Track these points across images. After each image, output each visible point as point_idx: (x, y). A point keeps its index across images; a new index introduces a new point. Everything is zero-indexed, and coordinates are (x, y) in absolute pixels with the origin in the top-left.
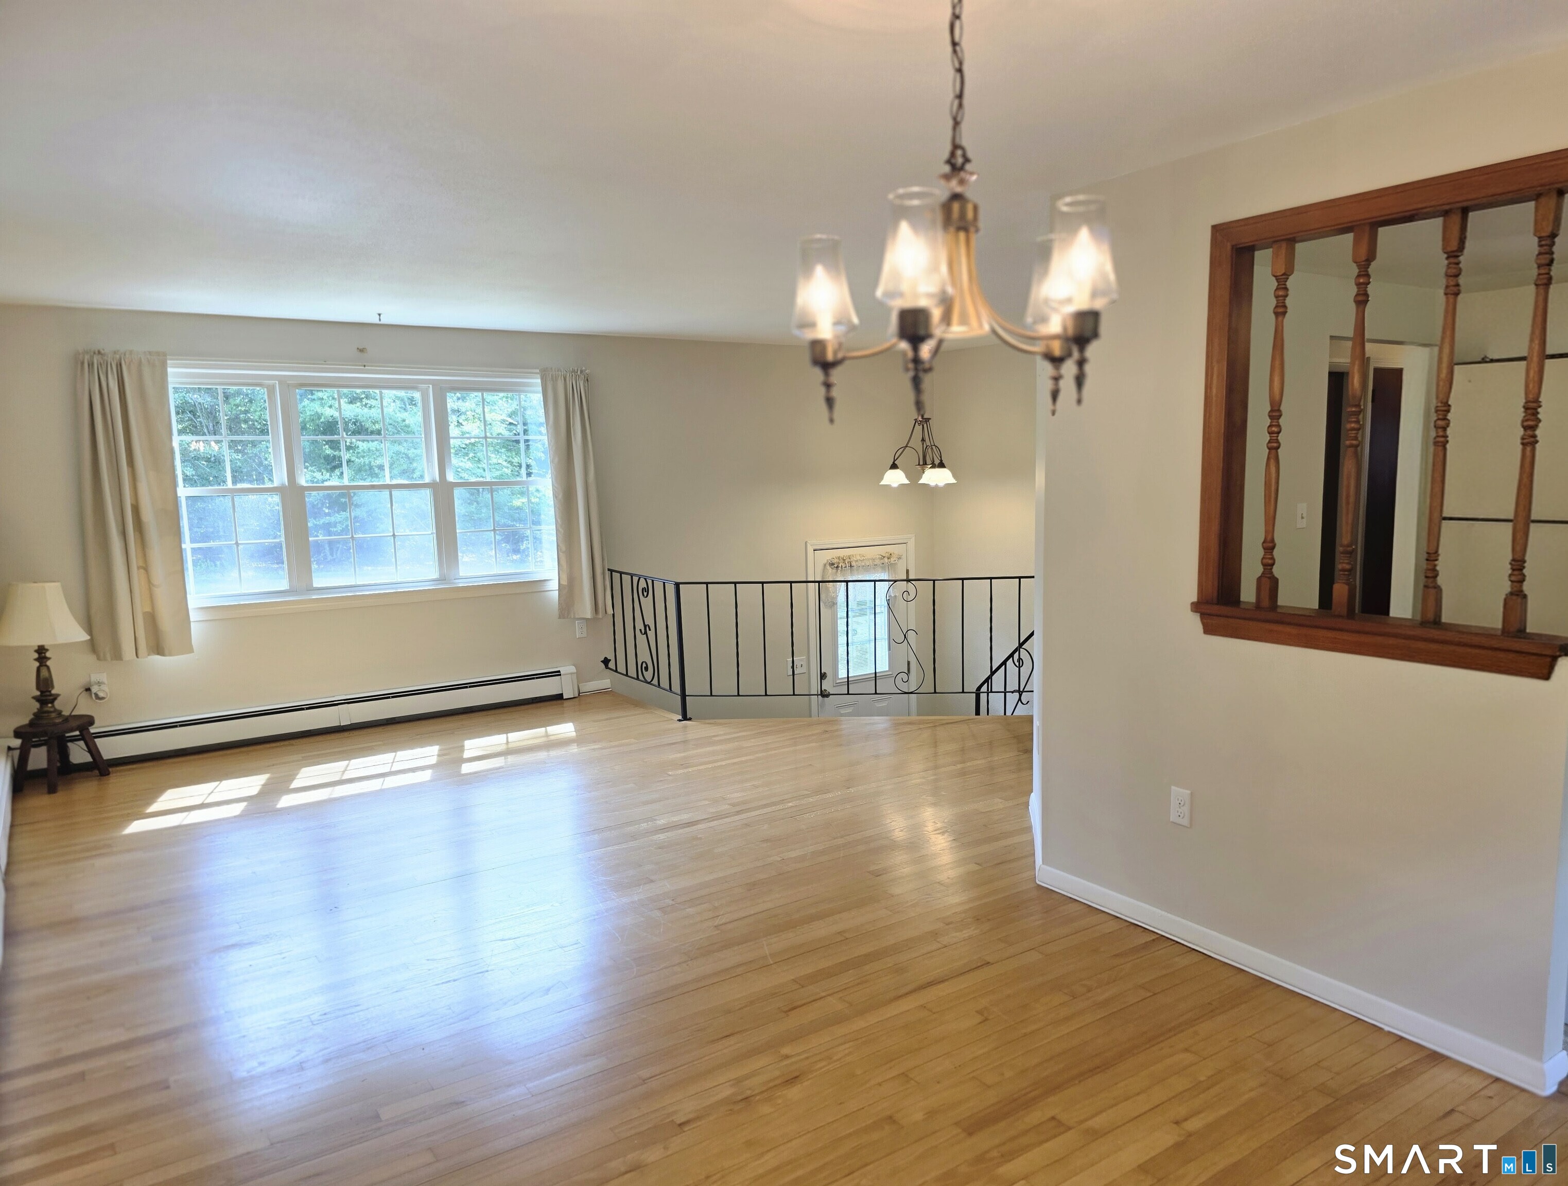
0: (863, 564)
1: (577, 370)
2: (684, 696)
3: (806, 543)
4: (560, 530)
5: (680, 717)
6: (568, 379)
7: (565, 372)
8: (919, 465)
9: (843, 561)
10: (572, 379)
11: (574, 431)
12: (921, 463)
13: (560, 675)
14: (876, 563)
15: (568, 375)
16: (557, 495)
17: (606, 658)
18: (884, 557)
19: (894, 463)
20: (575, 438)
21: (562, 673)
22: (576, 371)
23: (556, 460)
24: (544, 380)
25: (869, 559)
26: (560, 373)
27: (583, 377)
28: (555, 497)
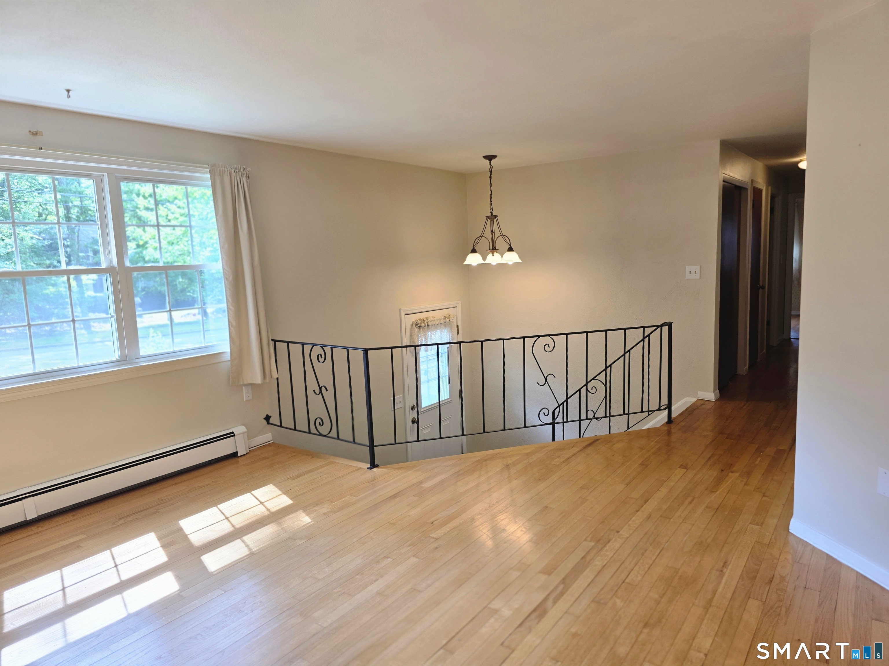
0: (434, 323)
1: (241, 167)
2: (372, 446)
3: (400, 310)
4: (231, 307)
5: (369, 466)
6: (233, 175)
7: (230, 169)
8: (490, 250)
9: (423, 322)
10: (236, 175)
11: (240, 220)
12: (491, 248)
13: (234, 436)
14: (441, 322)
15: (233, 171)
16: (227, 277)
17: (267, 416)
18: (446, 317)
19: (473, 248)
20: (241, 227)
21: (235, 433)
22: (239, 168)
23: (226, 246)
24: (213, 174)
25: (437, 320)
26: (226, 169)
27: (245, 174)
28: (225, 279)
